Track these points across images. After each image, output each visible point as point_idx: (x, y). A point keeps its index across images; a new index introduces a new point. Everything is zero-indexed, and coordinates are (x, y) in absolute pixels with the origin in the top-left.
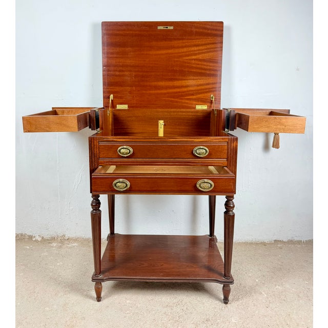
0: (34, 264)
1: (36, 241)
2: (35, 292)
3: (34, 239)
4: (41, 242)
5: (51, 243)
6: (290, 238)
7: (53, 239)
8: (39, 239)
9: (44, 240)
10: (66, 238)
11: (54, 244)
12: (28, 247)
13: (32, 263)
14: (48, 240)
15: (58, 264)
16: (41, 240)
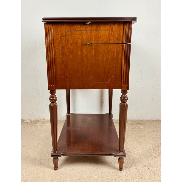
0: (26, 136)
1: (27, 123)
3: (25, 122)
5: (37, 124)
7: (37, 121)
9: (32, 122)
10: (47, 120)
11: (39, 124)
13: (25, 135)
14: (34, 122)
16: (30, 122)
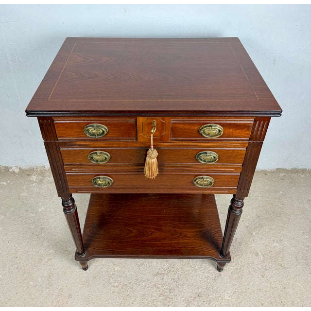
1: (13, 172)
2: (17, 257)
3: (11, 170)
4: (19, 174)
5: (31, 176)
6: (294, 166)
7: (32, 170)
8: (17, 171)
9: (22, 171)
11: (34, 178)
12: (5, 183)
14: (26, 170)
15: (40, 210)
16: (19, 172)
